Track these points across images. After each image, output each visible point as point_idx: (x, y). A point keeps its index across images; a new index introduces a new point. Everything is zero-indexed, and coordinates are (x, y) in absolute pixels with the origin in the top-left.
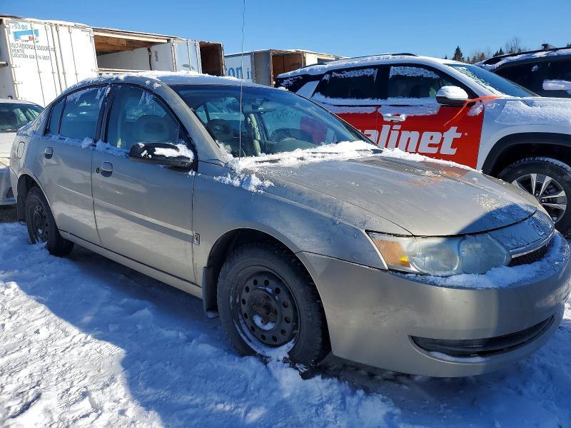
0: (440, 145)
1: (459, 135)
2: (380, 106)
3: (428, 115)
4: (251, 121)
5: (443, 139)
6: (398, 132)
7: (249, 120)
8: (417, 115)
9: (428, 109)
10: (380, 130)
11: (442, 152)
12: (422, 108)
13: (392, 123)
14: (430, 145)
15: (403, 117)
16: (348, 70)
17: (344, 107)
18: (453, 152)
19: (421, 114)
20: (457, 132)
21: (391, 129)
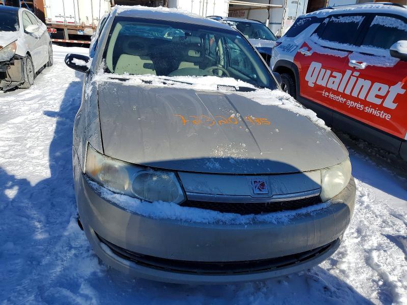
0: (384, 98)
1: (403, 91)
2: (351, 52)
3: (385, 66)
4: (219, 50)
5: (388, 92)
6: (355, 78)
7: (217, 49)
8: (376, 65)
9: (387, 61)
10: (343, 74)
11: (385, 105)
12: (383, 59)
13: (354, 69)
14: (377, 96)
15: (363, 66)
16: (344, 15)
17: (327, 49)
18: (393, 106)
19: (379, 65)
20: (402, 88)
21: (352, 75)
